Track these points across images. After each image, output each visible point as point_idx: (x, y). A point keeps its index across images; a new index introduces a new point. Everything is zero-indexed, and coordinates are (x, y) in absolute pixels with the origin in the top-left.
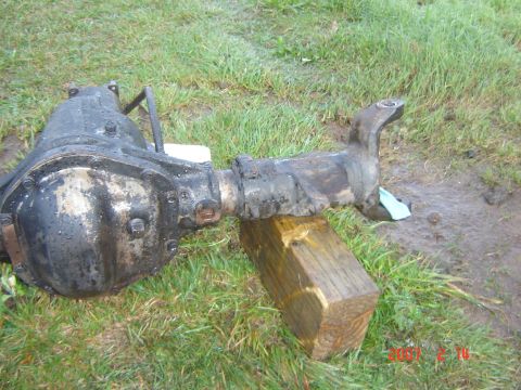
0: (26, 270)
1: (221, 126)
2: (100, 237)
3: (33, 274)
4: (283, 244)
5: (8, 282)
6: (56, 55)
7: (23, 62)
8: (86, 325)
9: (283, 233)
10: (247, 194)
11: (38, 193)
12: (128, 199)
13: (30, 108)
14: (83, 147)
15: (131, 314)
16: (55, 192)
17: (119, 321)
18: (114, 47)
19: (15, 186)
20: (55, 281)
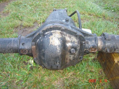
0: (37, 60)
1: (91, 25)
2: (61, 53)
3: (39, 61)
4: (115, 62)
5: (31, 62)
6: (48, 4)
7: (40, 5)
8: (52, 78)
9: (115, 58)
10: (106, 45)
11: (44, 37)
12: (71, 42)
13: (41, 16)
14: (59, 24)
15: (65, 76)
16: (50, 37)
17: (62, 78)
18: (63, 3)
19: (37, 34)
20: (46, 65)
